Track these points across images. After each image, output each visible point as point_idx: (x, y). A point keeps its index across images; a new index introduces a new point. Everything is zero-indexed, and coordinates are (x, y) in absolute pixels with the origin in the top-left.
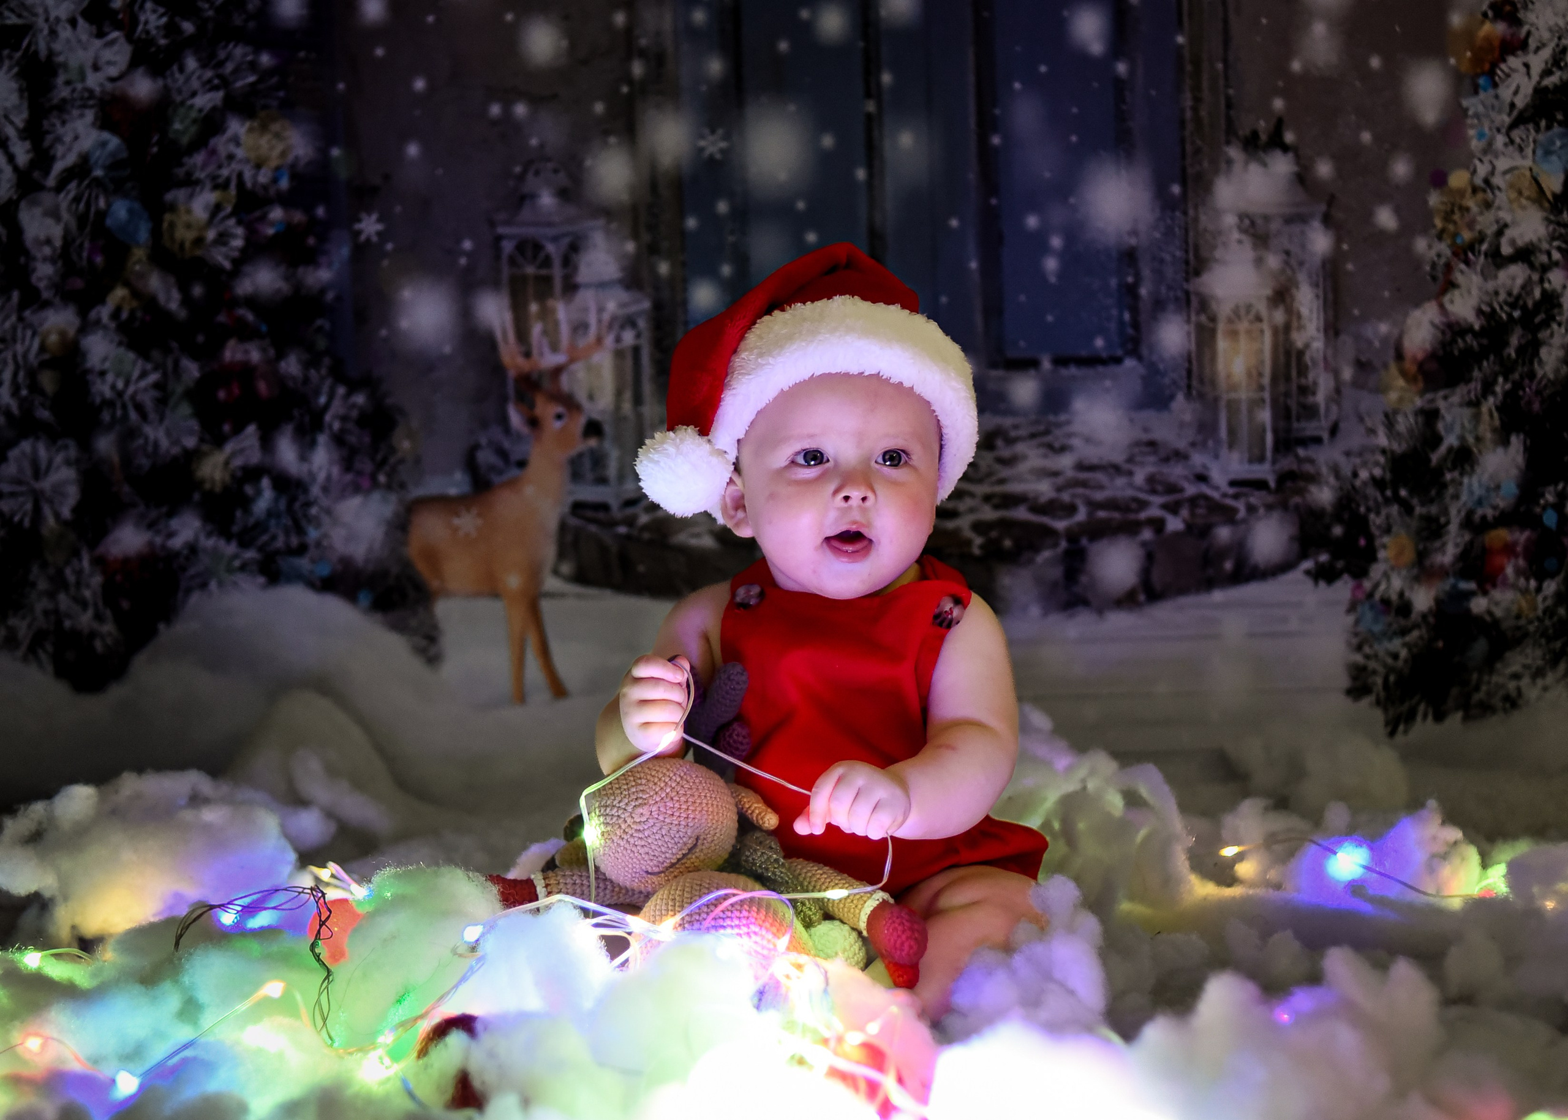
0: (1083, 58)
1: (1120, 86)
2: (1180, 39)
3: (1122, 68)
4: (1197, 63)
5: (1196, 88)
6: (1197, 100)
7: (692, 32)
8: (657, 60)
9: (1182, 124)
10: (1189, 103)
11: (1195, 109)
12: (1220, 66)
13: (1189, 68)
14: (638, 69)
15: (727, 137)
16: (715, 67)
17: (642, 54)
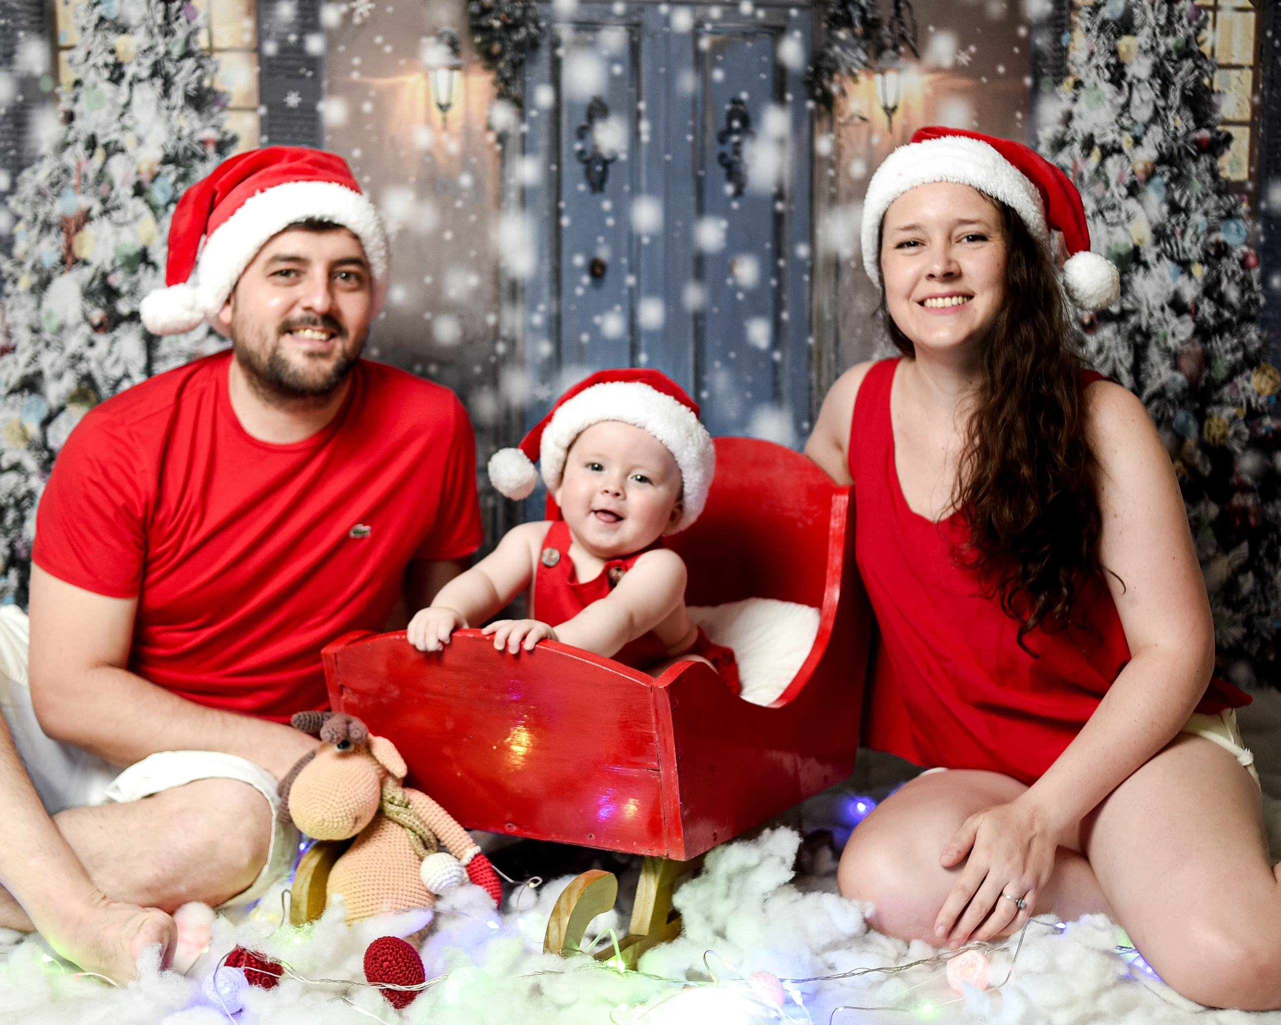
0: (755, 351)
1: (776, 367)
2: (811, 341)
3: (777, 356)
4: (820, 354)
5: (819, 368)
6: (820, 375)
7: (532, 329)
8: (512, 343)
9: (810, 388)
10: (814, 375)
11: (819, 381)
12: (832, 357)
13: (815, 356)
14: (501, 348)
15: (551, 388)
16: (545, 348)
17: (504, 340)
